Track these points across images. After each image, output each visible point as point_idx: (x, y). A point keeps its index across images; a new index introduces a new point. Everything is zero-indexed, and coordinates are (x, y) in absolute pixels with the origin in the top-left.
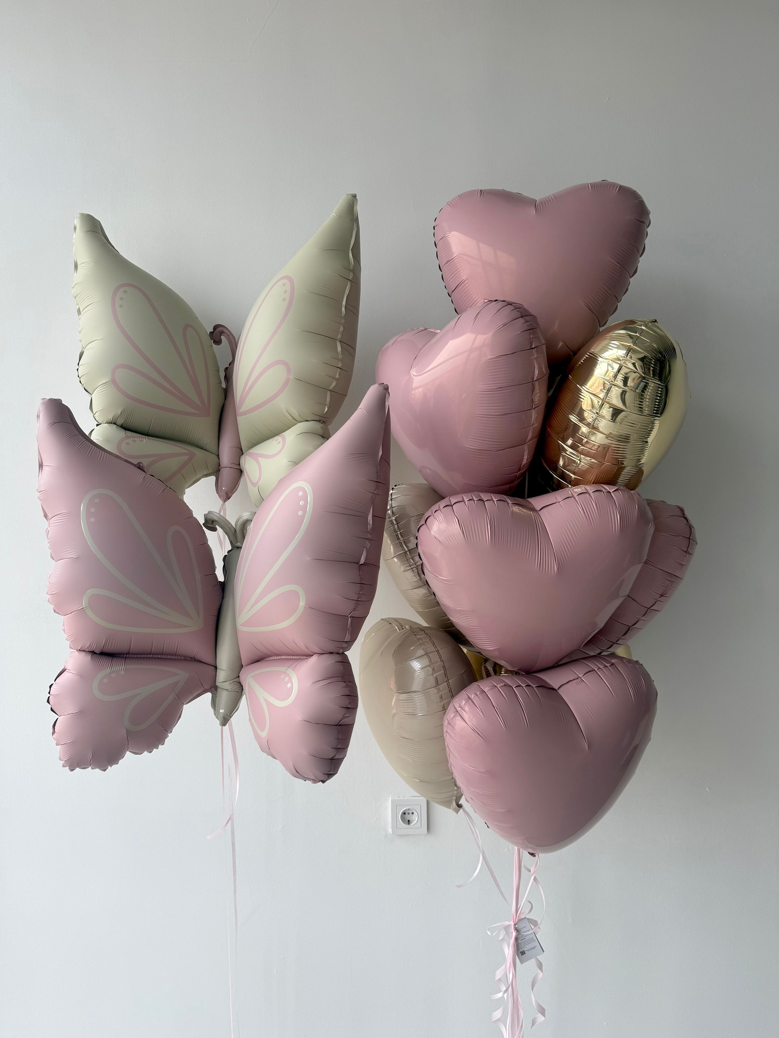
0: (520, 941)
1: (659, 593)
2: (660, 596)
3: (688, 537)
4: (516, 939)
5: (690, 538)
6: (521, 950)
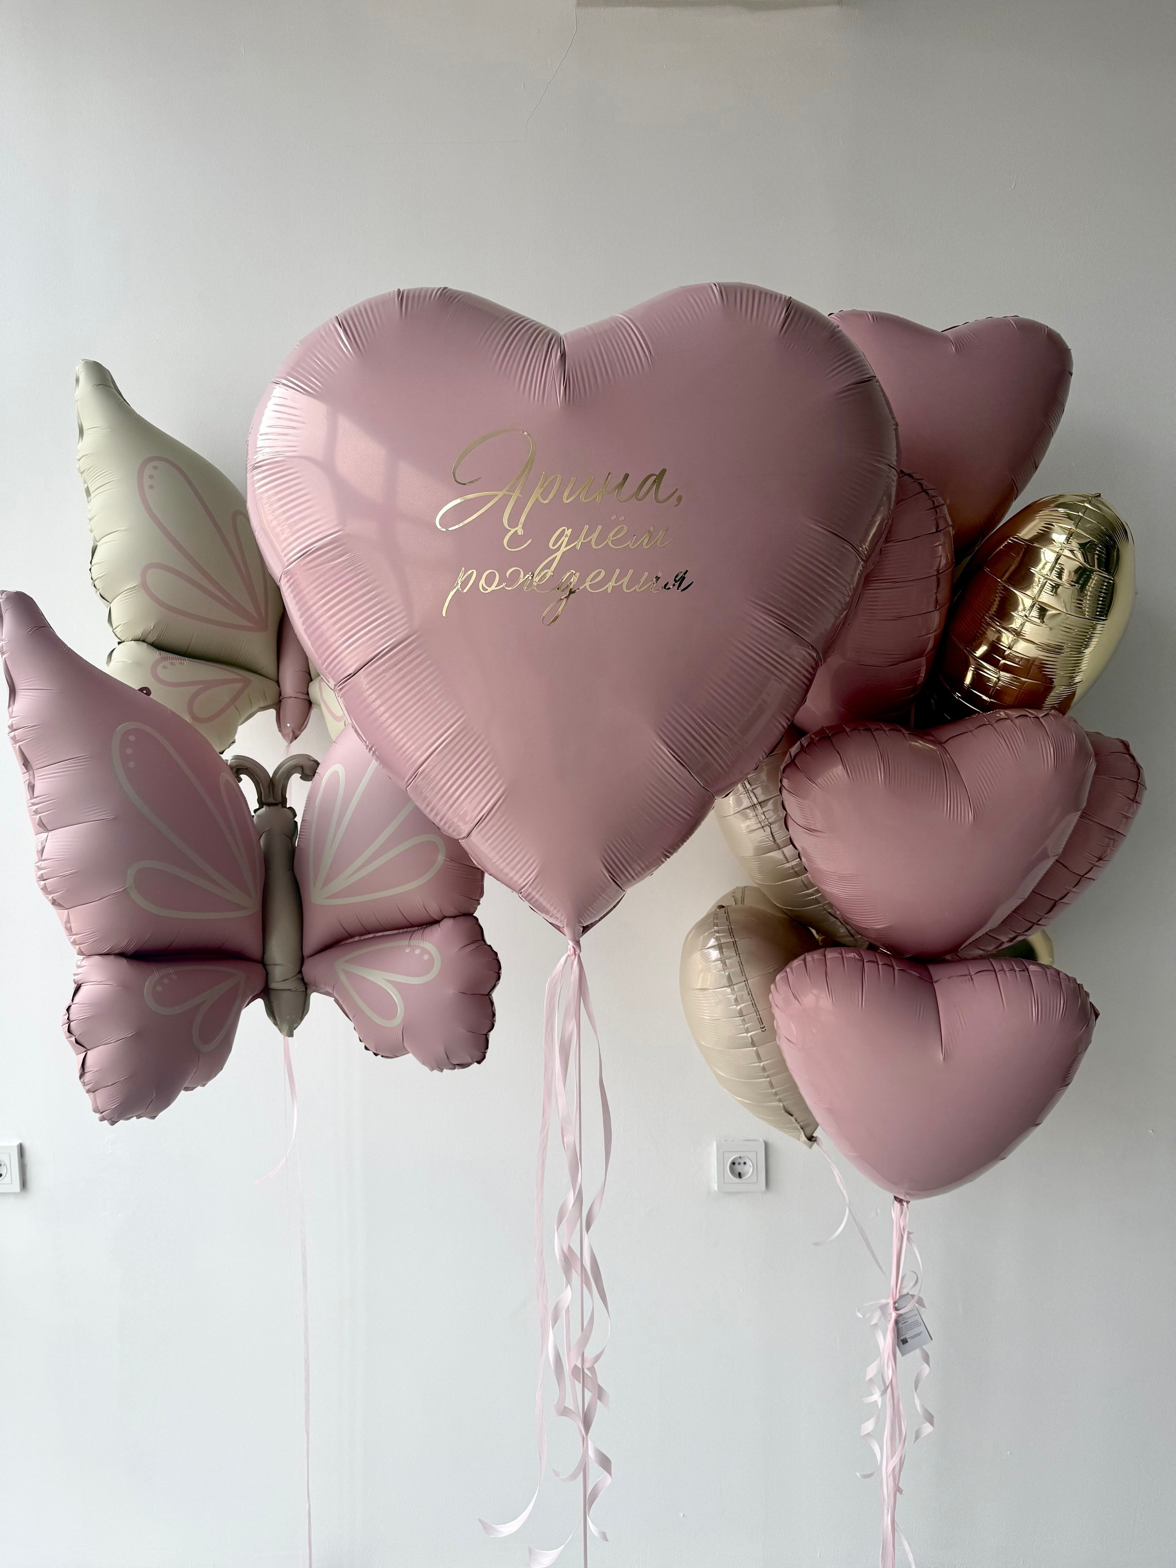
0: (900, 1325)
1: (1095, 855)
2: (1097, 859)
3: (1136, 781)
4: (897, 1322)
5: (1139, 781)
6: (902, 1338)
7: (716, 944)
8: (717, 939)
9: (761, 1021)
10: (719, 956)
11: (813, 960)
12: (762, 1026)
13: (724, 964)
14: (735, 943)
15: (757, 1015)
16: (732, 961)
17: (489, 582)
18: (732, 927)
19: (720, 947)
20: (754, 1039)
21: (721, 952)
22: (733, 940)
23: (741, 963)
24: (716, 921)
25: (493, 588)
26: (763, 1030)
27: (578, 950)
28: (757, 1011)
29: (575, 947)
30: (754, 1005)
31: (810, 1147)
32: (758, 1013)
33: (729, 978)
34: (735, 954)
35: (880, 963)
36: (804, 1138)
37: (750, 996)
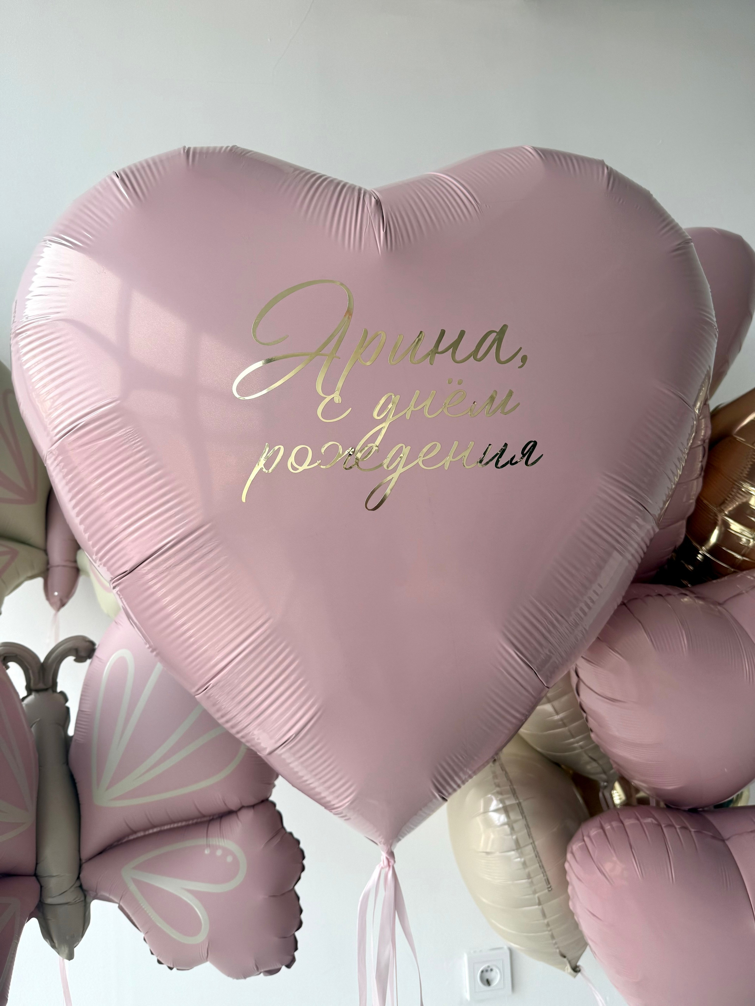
7: (501, 806)
8: (502, 801)
9: (548, 882)
10: (506, 820)
11: (612, 828)
12: (549, 886)
13: (512, 829)
14: (519, 804)
15: (544, 876)
16: (520, 825)
17: (300, 460)
18: (515, 787)
19: (506, 810)
20: (541, 899)
21: (508, 816)
22: (517, 801)
23: (527, 826)
24: (496, 781)
25: (305, 466)
26: (550, 889)
27: (392, 861)
28: (544, 872)
29: (388, 857)
30: (542, 867)
31: (575, 977)
32: (544, 873)
33: (517, 842)
34: (521, 817)
35: (677, 827)
36: (570, 970)
37: (538, 858)
